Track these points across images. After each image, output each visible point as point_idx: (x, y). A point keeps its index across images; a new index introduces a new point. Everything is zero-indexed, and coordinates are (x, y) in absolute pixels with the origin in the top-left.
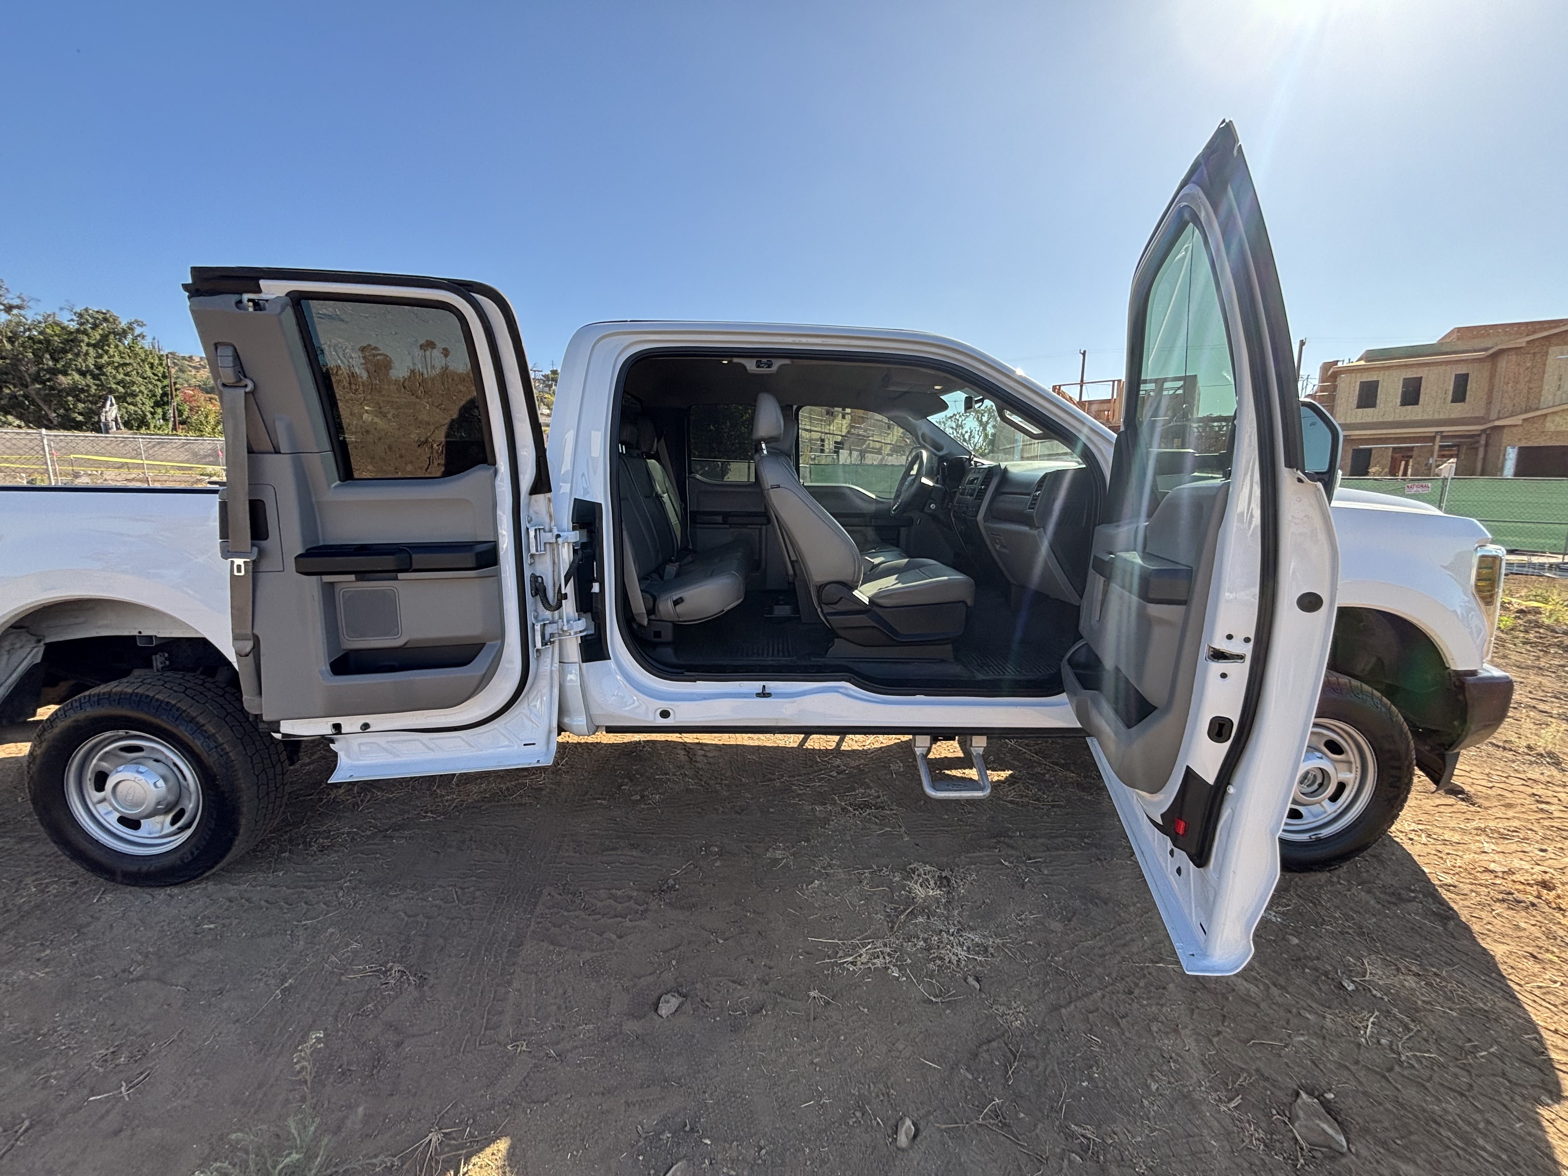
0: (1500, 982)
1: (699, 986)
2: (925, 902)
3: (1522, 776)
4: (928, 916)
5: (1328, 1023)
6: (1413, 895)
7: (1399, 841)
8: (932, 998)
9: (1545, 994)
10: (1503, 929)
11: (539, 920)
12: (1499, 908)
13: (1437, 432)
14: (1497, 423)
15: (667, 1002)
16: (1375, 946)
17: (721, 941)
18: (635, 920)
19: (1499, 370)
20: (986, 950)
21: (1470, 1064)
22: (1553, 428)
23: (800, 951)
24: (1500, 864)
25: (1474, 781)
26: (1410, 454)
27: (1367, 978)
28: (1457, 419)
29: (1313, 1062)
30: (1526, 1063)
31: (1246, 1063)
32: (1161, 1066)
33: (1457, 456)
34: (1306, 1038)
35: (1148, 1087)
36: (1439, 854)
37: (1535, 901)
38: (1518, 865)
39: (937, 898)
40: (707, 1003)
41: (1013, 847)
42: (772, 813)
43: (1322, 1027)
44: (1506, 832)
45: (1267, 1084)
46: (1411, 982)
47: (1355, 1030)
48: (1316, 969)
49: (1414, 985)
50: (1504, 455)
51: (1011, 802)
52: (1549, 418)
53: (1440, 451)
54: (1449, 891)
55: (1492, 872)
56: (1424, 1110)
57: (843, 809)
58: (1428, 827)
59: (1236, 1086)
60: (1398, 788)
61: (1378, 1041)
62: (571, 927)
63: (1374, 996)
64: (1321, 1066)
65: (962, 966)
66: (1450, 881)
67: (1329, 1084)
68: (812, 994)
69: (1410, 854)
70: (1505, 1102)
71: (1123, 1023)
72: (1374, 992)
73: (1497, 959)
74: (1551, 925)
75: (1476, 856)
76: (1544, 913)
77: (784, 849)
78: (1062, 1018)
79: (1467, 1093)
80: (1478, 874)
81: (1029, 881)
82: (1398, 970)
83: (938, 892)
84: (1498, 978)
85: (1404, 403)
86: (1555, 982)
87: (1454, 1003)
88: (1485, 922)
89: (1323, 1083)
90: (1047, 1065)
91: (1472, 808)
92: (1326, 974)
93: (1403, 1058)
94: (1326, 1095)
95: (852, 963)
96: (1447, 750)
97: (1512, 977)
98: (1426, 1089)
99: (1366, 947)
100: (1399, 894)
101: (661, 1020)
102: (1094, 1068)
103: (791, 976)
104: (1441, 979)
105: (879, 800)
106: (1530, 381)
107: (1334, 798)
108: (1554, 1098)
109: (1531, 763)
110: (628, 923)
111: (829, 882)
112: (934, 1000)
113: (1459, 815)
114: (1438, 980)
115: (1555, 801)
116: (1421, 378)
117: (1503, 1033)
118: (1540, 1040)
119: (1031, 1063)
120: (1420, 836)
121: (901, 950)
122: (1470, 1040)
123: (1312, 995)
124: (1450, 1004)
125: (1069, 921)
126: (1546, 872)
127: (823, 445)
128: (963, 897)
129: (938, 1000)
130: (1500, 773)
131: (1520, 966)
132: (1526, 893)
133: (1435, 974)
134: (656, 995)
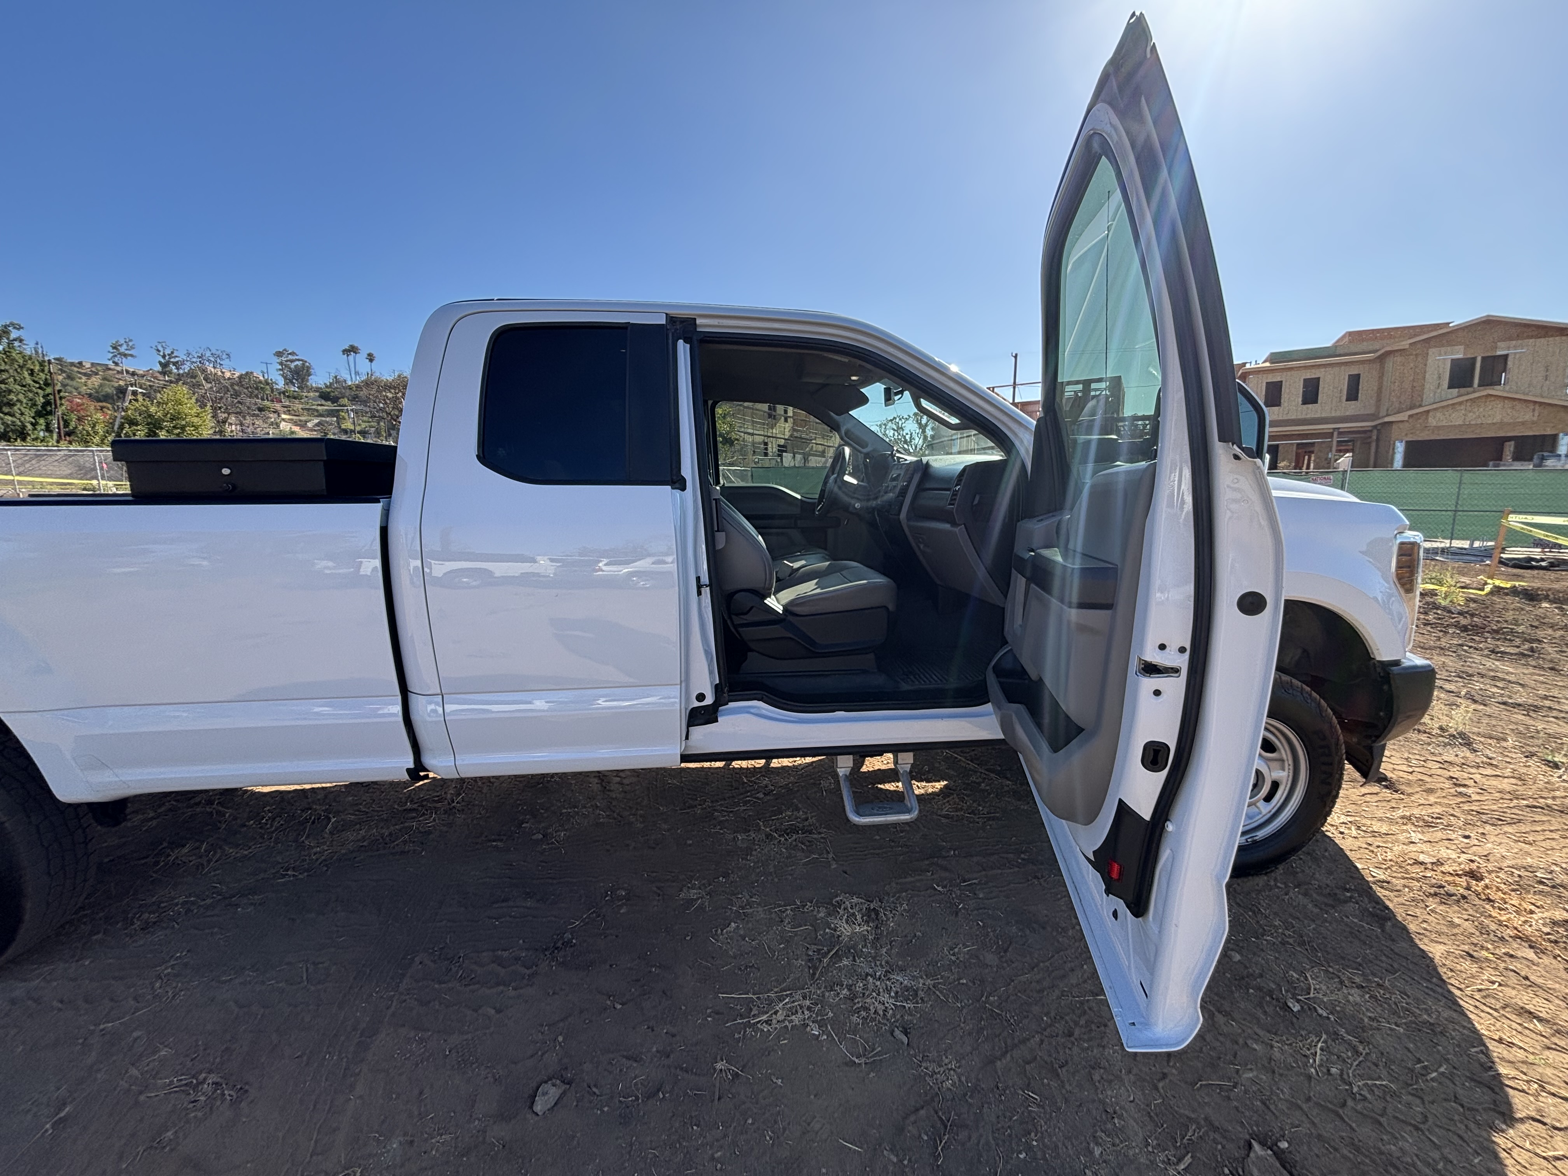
0: (1441, 987)
1: (587, 1067)
2: (851, 939)
3: (1439, 759)
4: (854, 957)
5: (1276, 1054)
6: (1348, 894)
7: (1331, 835)
8: (854, 1059)
9: (1485, 997)
10: (1438, 927)
11: (404, 998)
12: (1432, 903)
13: (1334, 429)
14: (1387, 419)
15: (545, 1094)
16: (1317, 956)
17: (619, 1007)
18: (521, 988)
19: (1386, 368)
20: (916, 993)
21: (1422, 1090)
22: (1435, 424)
23: (709, 1011)
24: (1428, 854)
25: (1395, 767)
26: (1311, 449)
27: (1312, 995)
28: (1353, 416)
29: (1264, 1103)
30: (1475, 1081)
31: (1194, 1111)
32: (1105, 1123)
33: (1352, 451)
34: (1255, 1073)
35: (1092, 1153)
36: (1370, 848)
37: (1466, 893)
38: (1445, 855)
39: (864, 935)
40: (594, 1090)
41: (946, 869)
42: (690, 845)
43: (1271, 1059)
44: (1430, 820)
45: (1217, 1136)
46: (1355, 996)
47: (1304, 1059)
48: (1259, 989)
49: (1358, 999)
50: (1394, 449)
51: (946, 817)
52: (1431, 414)
53: (1337, 446)
54: (1382, 888)
55: (1422, 863)
56: (1381, 1153)
57: (768, 836)
58: (1357, 819)
59: (1185, 1141)
60: (1330, 784)
61: (1329, 1070)
62: (440, 1004)
63: (1320, 1016)
64: (1272, 1107)
65: (889, 1016)
66: (1382, 877)
67: (1282, 1129)
68: (719, 1066)
69: (1342, 849)
70: (1460, 1133)
71: (1063, 1072)
72: (1320, 1011)
73: (1436, 961)
74: (1482, 918)
75: (1405, 847)
76: (1475, 905)
77: (700, 888)
78: (996, 1072)
79: (1422, 1126)
80: (1409, 867)
81: (963, 908)
82: (1342, 982)
83: (865, 928)
84: (1440, 983)
85: (1305, 402)
86: (1493, 983)
87: (1399, 1017)
88: (1420, 920)
89: (1276, 1130)
90: (981, 1136)
91: (1396, 796)
92: (1270, 993)
93: (1355, 1090)
94: (1279, 1144)
95: (766, 1022)
96: (1374, 742)
97: (1452, 981)
98: (1380, 1124)
99: (1308, 958)
100: (1336, 894)
101: (536, 1118)
102: (1033, 1134)
103: (696, 1044)
104: (1384, 990)
105: (806, 823)
106: (1413, 380)
107: (1268, 799)
108: (1508, 1122)
109: (1446, 745)
110: (512, 993)
111: (748, 922)
112: (857, 1061)
113: (1384, 804)
114: (1382, 992)
115: (1471, 783)
116: (1319, 378)
117: (1450, 1048)
118: (1486, 1052)
119: (963, 1135)
120: (1349, 829)
121: (822, 1002)
122: (1419, 1061)
123: (1258, 1020)
124: (1396, 1019)
125: (1006, 951)
126: (1472, 861)
127: (766, 449)
128: (893, 931)
129: (863, 1060)
130: (1418, 757)
131: (1459, 967)
132: (1456, 885)
133: (1379, 985)
134: (534, 1085)
